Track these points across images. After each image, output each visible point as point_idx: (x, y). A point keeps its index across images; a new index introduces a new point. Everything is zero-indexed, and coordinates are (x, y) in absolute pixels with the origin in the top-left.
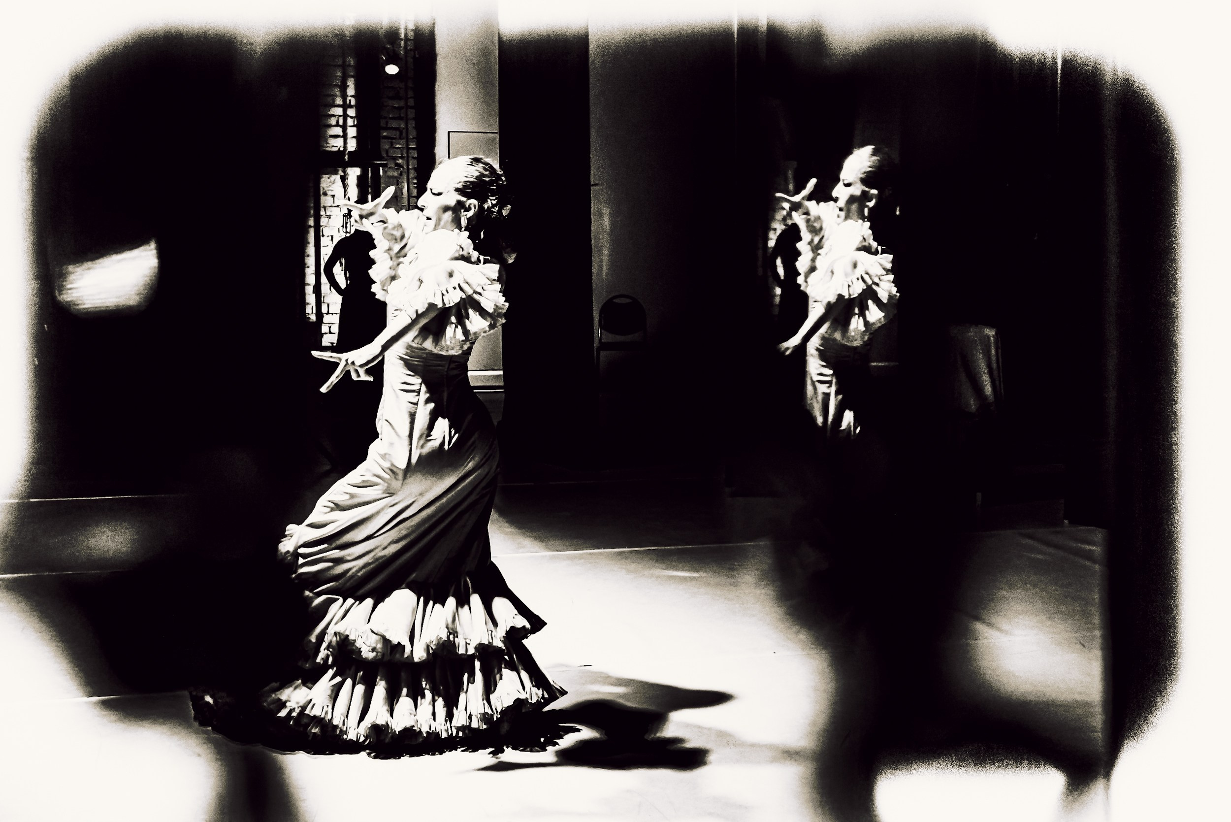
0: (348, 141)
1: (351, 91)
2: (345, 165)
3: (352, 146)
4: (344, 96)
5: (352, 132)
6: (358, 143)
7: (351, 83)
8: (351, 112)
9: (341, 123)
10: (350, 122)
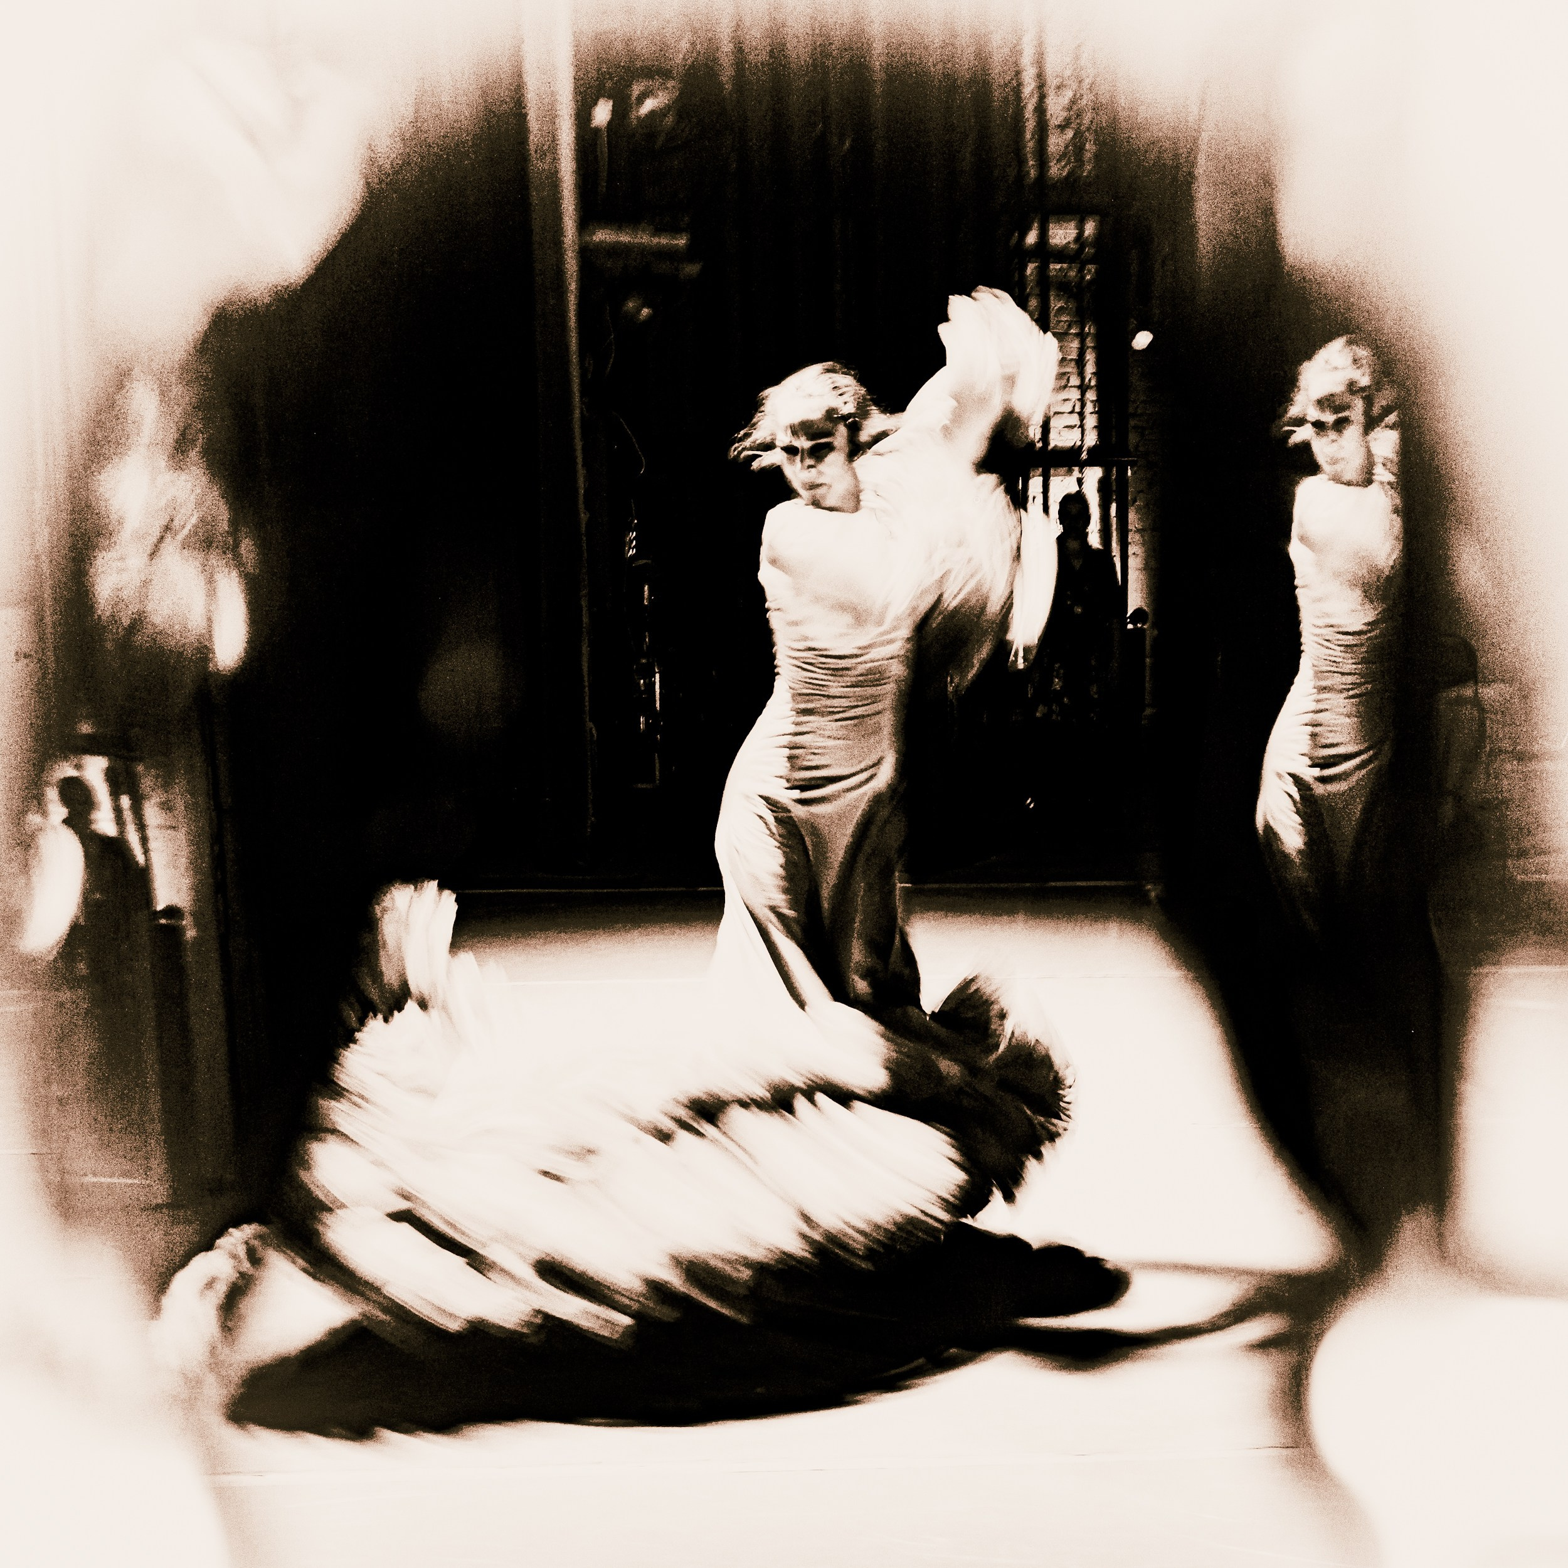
0: (1087, 432)
1: (1090, 369)
2: (1082, 465)
3: (1091, 439)
4: (1081, 375)
5: (1091, 421)
6: (1099, 435)
7: (1090, 357)
8: (1091, 396)
9: (1077, 409)
10: (1089, 408)
